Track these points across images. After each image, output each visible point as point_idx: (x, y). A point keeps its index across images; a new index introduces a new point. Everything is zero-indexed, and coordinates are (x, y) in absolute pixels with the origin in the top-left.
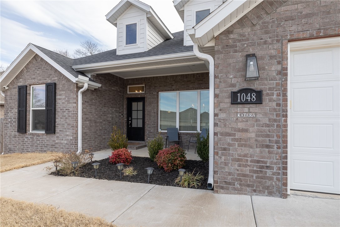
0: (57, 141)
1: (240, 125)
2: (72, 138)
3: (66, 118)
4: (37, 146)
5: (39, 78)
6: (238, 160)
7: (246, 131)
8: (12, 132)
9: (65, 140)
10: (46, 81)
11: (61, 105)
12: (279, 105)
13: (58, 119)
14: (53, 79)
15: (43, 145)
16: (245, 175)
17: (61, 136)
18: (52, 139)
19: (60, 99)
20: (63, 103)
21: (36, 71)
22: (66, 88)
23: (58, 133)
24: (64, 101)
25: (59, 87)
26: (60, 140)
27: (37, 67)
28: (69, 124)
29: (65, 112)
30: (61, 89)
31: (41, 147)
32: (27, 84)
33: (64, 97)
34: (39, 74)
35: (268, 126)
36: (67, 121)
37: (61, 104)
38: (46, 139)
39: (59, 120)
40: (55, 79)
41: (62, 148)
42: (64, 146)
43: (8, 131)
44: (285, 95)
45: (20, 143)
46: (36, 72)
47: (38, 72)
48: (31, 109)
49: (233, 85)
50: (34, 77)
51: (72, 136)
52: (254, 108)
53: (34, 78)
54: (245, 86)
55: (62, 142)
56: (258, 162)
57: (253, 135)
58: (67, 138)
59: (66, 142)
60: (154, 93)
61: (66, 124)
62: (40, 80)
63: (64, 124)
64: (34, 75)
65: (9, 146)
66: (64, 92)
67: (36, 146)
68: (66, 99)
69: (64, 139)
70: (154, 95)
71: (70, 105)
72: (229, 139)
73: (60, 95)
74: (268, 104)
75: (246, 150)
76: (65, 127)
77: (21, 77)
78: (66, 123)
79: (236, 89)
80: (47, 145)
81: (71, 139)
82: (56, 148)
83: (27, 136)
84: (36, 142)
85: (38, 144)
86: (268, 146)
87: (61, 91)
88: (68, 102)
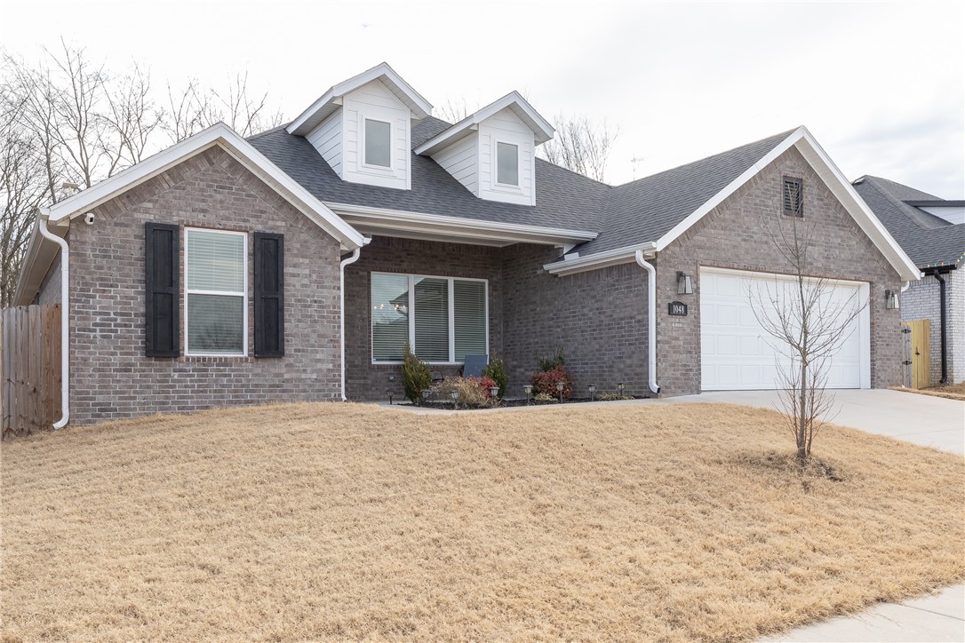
0: (287, 376)
1: (674, 334)
2: (331, 366)
3: (315, 321)
4: (220, 391)
5: (222, 213)
6: (674, 365)
7: (677, 339)
8: (113, 354)
9: (312, 372)
10: (248, 225)
11: (298, 290)
12: (695, 317)
13: (290, 321)
14: (271, 223)
15: (243, 386)
16: (677, 379)
17: (301, 362)
18: (272, 370)
19: (293, 275)
20: (304, 286)
21: (210, 192)
22: (312, 251)
23: (291, 356)
24: (306, 281)
25: (292, 246)
26: (298, 371)
27: (215, 181)
28: (321, 336)
29: (310, 307)
30: (295, 252)
31: (235, 391)
32: (174, 220)
33: (307, 272)
34: (221, 202)
35: (690, 335)
36: (318, 327)
37: (298, 287)
38: (251, 371)
39: (292, 325)
40: (278, 225)
41: (304, 391)
42: (310, 386)
43: (90, 353)
44: (699, 310)
45: (149, 387)
46: (211, 196)
47: (218, 197)
48: (187, 291)
49: (669, 297)
50: (203, 205)
51: (333, 362)
52: (682, 319)
53: (204, 211)
54: (676, 299)
55: (303, 376)
56: (685, 365)
57: (681, 343)
58: (319, 366)
59: (314, 376)
60: (361, 273)
61: (315, 336)
62: (228, 219)
63: (307, 335)
64: (203, 201)
65: (100, 398)
66: (307, 261)
67: (215, 391)
68: (314, 277)
69: (309, 369)
70: (362, 277)
71: (325, 292)
72: (667, 346)
73: (295, 266)
74: (690, 317)
75: (677, 356)
76: (312, 341)
77: (147, 196)
78: (314, 331)
79: (671, 302)
80: (257, 385)
81: (329, 370)
82: (284, 391)
83: (178, 366)
84: (216, 381)
85: (223, 386)
86: (690, 352)
87: (296, 255)
88: (320, 285)
